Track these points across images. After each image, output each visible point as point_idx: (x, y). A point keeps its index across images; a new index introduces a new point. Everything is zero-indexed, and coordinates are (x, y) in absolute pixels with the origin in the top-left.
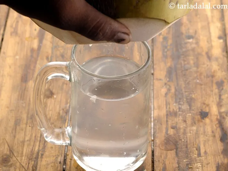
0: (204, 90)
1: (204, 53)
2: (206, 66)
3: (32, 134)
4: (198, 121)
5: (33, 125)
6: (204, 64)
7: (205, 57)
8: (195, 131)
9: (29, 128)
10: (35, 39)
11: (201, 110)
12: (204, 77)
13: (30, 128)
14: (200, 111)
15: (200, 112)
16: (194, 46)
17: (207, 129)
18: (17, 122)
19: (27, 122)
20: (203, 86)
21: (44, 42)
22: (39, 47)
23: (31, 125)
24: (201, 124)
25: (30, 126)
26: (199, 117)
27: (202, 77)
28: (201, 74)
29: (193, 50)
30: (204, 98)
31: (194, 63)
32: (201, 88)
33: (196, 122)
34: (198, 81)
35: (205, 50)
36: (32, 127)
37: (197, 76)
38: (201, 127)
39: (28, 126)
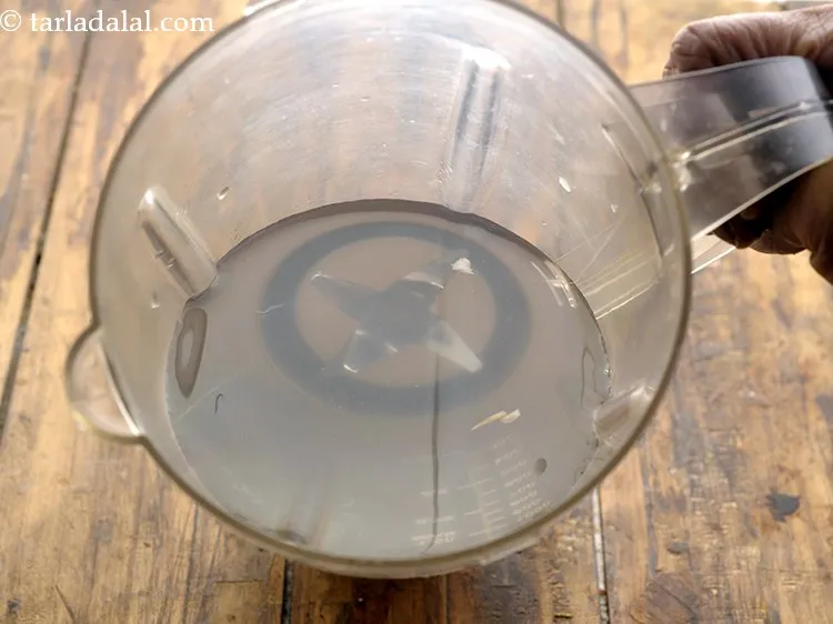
0: (777, 423)
1: (765, 304)
2: (774, 344)
3: (158, 572)
4: (765, 526)
5: (158, 542)
6: (768, 338)
7: (771, 316)
8: (754, 562)
9: (143, 553)
11: (773, 490)
12: (774, 381)
13: (150, 550)
14: (768, 492)
15: (768, 497)
16: (726, 279)
18: (100, 532)
19: (137, 532)
20: (771, 412)
23: (151, 542)
24: (776, 536)
25: (147, 545)
26: (766, 511)
27: (767, 380)
28: (760, 372)
29: (727, 293)
30: (778, 452)
31: (733, 337)
32: (767, 418)
33: (758, 529)
34: (752, 394)
35: (770, 293)
36: (156, 548)
37: (747, 378)
38: (775, 545)
39: (141, 544)
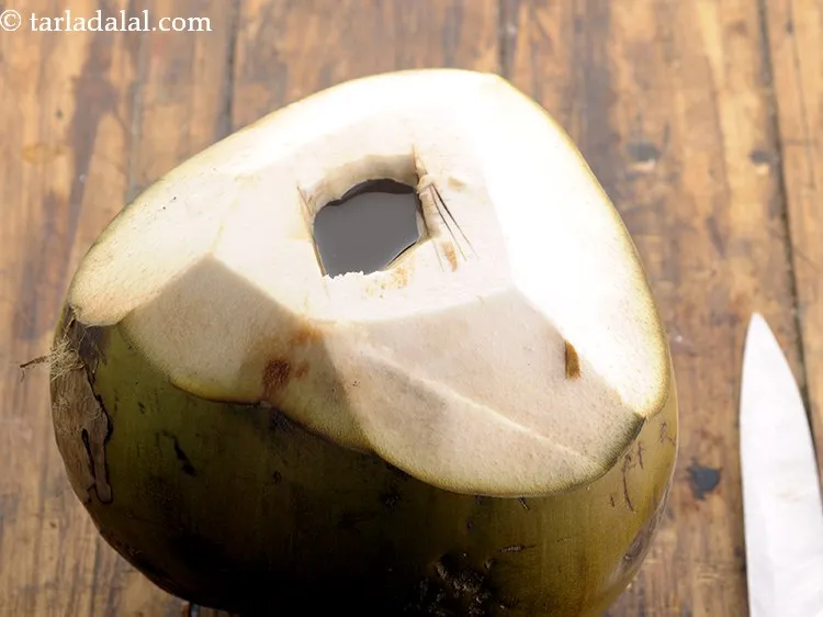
10: (58, 152)
17: (718, 539)
21: (95, 166)
22: (77, 189)
